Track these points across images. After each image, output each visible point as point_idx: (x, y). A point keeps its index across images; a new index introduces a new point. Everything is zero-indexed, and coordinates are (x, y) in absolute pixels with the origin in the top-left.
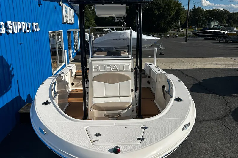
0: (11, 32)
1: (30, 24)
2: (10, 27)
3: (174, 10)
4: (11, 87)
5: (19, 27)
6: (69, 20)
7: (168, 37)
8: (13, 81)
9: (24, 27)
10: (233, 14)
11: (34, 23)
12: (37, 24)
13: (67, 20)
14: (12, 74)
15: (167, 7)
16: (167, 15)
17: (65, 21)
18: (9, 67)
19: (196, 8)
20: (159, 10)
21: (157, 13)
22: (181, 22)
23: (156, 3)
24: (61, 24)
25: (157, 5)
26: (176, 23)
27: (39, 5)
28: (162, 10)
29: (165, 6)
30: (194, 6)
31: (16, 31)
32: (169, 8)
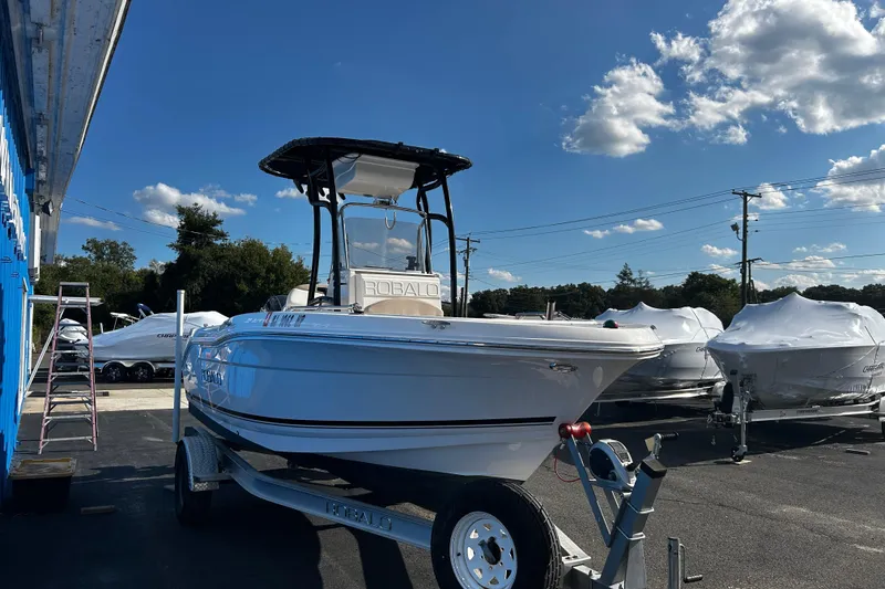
20: (251, 282)
23: (243, 265)
25: (245, 269)
29: (267, 273)
32: (278, 281)
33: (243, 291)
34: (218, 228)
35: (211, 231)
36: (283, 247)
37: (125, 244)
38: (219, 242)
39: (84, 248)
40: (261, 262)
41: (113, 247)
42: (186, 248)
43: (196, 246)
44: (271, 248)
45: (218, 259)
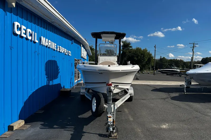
0: (61, 51)
1: (67, 51)
2: (61, 49)
3: (147, 57)
4: (58, 77)
5: (64, 51)
6: (84, 56)
7: (143, 73)
8: (59, 75)
9: (65, 51)
10: (187, 62)
11: (69, 51)
12: (70, 52)
13: (83, 56)
14: (59, 71)
15: (142, 56)
16: (143, 61)
17: (82, 56)
18: (58, 67)
19: (162, 58)
20: (137, 57)
21: (136, 59)
22: (152, 65)
23: (136, 53)
24: (80, 57)
25: (136, 54)
26: (148, 66)
27: (72, 44)
28: (139, 57)
29: (141, 55)
30: (161, 57)
31: (62, 52)
32: (143, 57)
33: (135, 59)
34: (130, 45)
35: (129, 46)
36: (146, 49)
37: (113, 50)
38: (131, 48)
39: (105, 51)
40: (140, 53)
41: (111, 51)
42: (123, 50)
43: (126, 50)
44: (142, 49)
45: (130, 52)
